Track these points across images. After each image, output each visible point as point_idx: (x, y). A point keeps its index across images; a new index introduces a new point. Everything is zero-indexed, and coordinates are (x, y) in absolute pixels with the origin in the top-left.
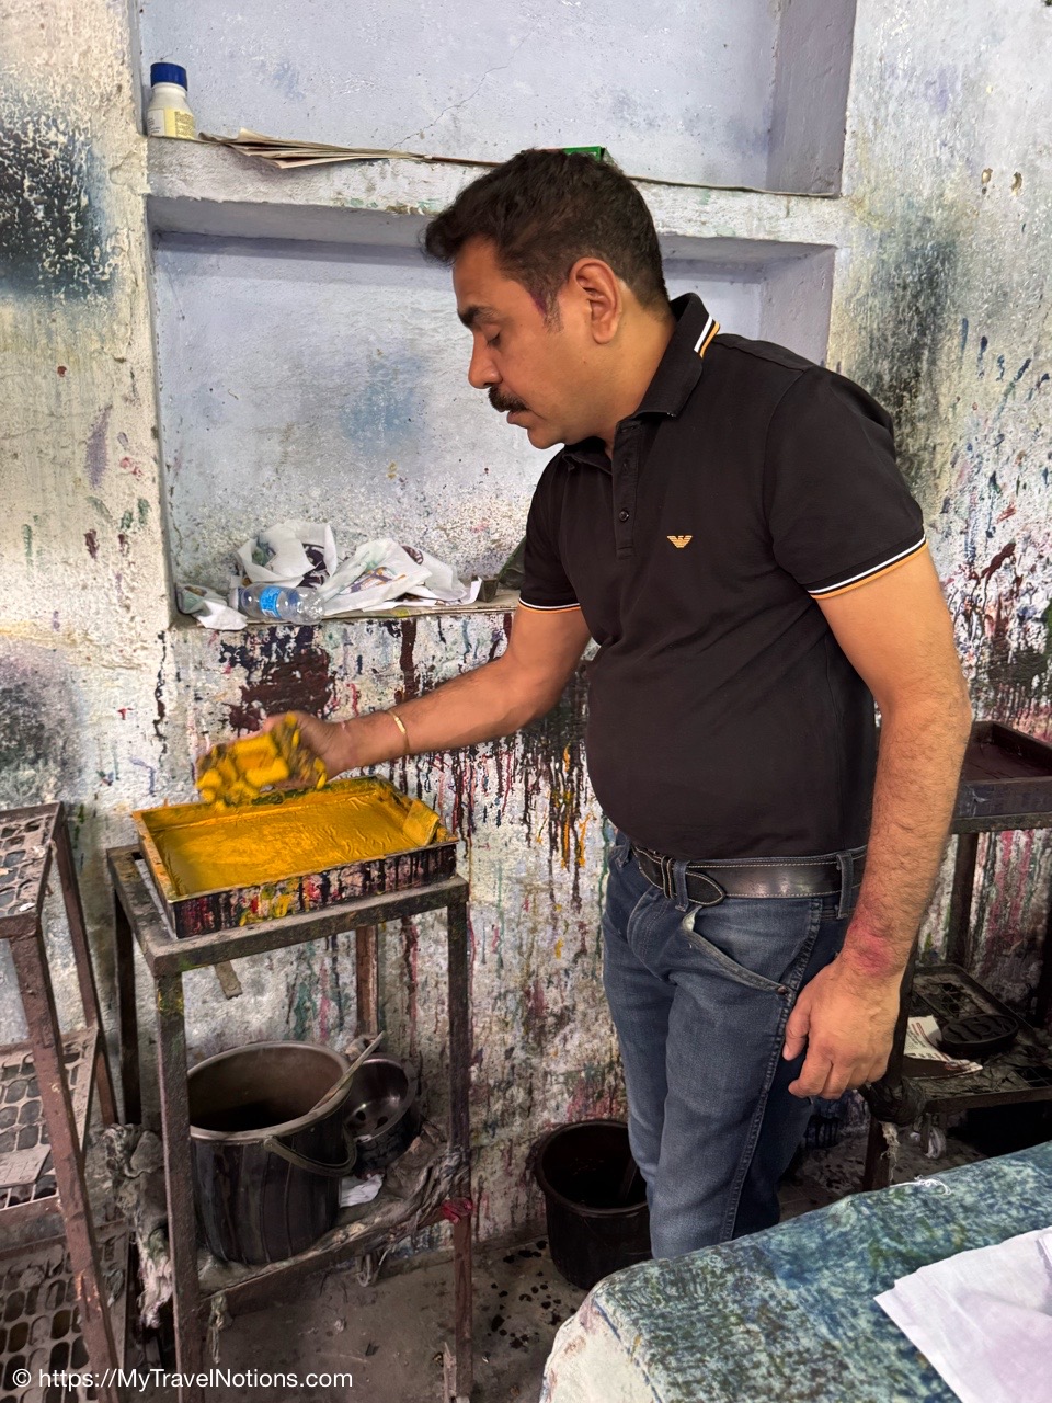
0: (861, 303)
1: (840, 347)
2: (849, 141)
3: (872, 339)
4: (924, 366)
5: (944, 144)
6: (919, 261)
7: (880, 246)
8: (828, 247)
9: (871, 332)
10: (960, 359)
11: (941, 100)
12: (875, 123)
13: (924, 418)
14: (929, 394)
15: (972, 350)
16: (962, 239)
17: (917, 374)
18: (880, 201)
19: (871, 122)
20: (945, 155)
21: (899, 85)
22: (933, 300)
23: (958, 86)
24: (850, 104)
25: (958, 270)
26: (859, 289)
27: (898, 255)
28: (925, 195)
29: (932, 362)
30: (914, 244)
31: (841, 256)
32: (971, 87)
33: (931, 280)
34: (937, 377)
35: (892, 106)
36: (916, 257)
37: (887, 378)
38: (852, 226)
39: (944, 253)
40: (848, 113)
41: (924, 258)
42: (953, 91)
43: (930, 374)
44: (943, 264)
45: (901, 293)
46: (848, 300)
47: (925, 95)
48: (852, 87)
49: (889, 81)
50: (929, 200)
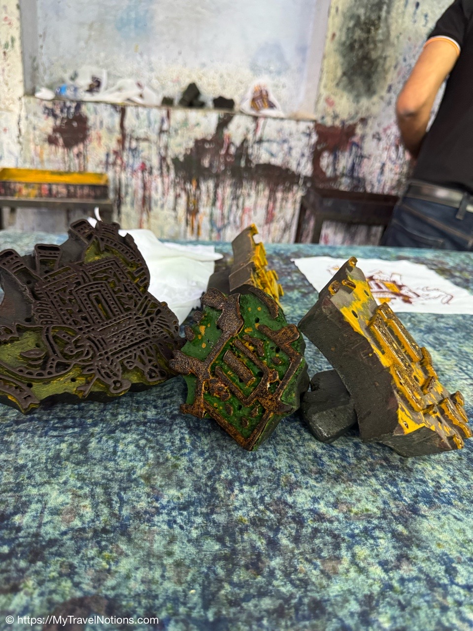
4: (383, 14)
10: (403, 13)
13: (381, 41)
14: (385, 29)
15: (411, 8)
17: (379, 18)
29: (388, 12)
34: (390, 21)
37: (363, 18)
43: (386, 19)
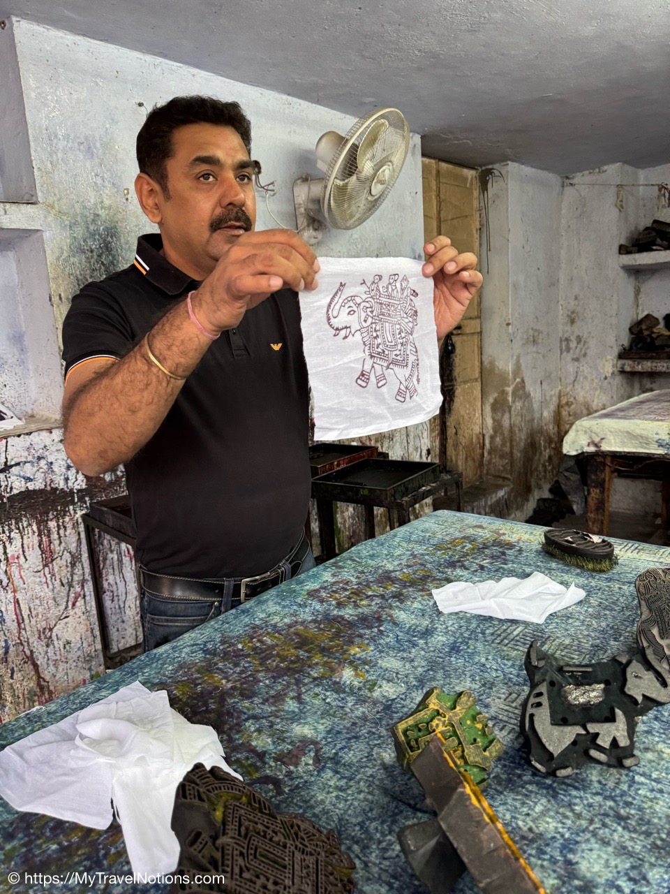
0: (65, 260)
1: (58, 286)
2: (36, 173)
3: (78, 280)
5: (97, 175)
6: (97, 237)
7: (71, 229)
8: (38, 231)
9: (76, 276)
11: (89, 152)
12: (51, 163)
16: (120, 225)
18: (65, 205)
19: (49, 163)
20: (99, 181)
21: (61, 144)
22: (111, 258)
23: (98, 145)
24: (33, 153)
25: (122, 241)
26: (63, 253)
27: (83, 234)
28: (92, 202)
30: (92, 228)
31: (47, 235)
32: (106, 146)
33: (107, 248)
35: (60, 155)
36: (95, 235)
38: (50, 219)
39: (111, 233)
40: (33, 158)
41: (100, 235)
42: (96, 148)
44: (112, 237)
45: (90, 254)
46: (58, 259)
47: (79, 149)
48: (32, 144)
49: (55, 141)
50: (95, 204)
